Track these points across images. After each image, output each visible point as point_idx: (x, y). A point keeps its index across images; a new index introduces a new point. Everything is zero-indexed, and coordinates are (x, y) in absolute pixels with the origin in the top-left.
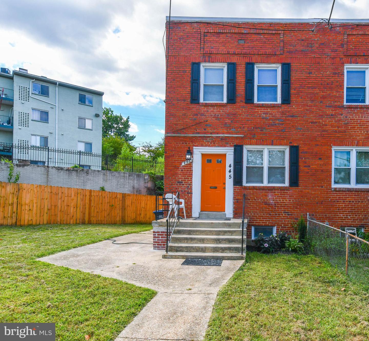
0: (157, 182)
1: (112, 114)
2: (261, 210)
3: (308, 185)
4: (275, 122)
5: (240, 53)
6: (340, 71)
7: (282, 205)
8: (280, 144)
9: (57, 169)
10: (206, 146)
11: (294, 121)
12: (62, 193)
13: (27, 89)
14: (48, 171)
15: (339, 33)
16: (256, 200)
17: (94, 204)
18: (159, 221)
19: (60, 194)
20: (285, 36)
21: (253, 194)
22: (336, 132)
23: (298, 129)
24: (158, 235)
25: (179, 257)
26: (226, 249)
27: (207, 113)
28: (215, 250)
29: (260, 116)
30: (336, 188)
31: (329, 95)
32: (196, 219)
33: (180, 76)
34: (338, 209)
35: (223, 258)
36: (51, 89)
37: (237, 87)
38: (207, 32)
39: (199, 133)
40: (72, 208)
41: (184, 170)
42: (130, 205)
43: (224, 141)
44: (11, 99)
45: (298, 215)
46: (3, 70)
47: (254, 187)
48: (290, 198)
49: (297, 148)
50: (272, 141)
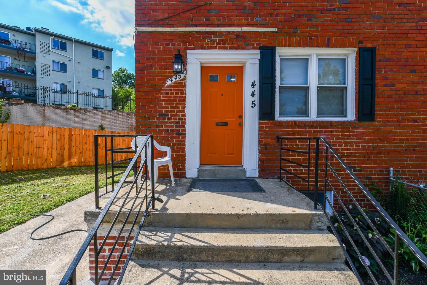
1: (127, 72)
3: (391, 118)
7: (344, 153)
8: (343, 46)
9: (54, 108)
10: (209, 48)
12: (30, 132)
13: (48, 44)
14: (44, 110)
16: (298, 145)
17: (76, 144)
19: (27, 133)
21: (293, 135)
23: (374, 17)
36: (68, 44)
39: (196, 26)
40: (45, 150)
41: (171, 93)
43: (241, 41)
44: (34, 52)
45: (372, 171)
46: (28, 29)
47: (295, 122)
48: (359, 142)
49: (372, 51)
50: (328, 39)
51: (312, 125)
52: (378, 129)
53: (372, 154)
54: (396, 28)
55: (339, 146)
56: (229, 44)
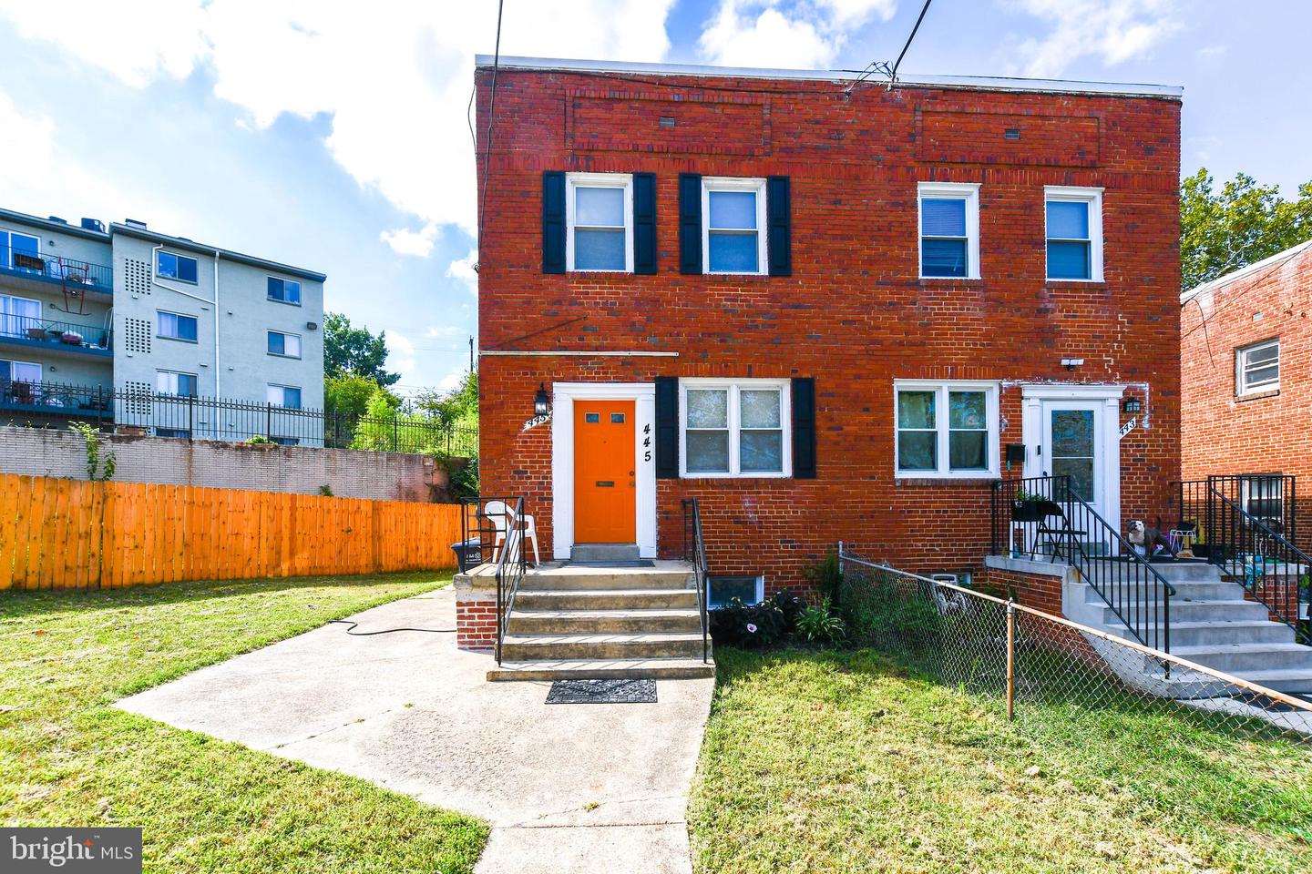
0: (454, 474)
1: (348, 326)
2: (724, 537)
3: (839, 473)
4: (755, 321)
5: (665, 150)
6: (906, 198)
7: (777, 522)
8: (769, 375)
9: (214, 446)
10: (585, 380)
11: (801, 317)
12: (221, 503)
13: (145, 266)
14: (191, 452)
15: (902, 107)
16: (712, 512)
17: (303, 527)
18: (471, 573)
19: (215, 505)
20: (774, 110)
21: (705, 498)
22: (901, 344)
23: (811, 337)
24: (470, 611)
25: (534, 675)
26: (660, 649)
27: (585, 298)
28: (631, 651)
29: (718, 306)
30: (904, 481)
31: (885, 254)
32: (565, 563)
33: (514, 204)
34: (912, 531)
35: (655, 675)
36: (203, 266)
37: (660, 233)
38: (581, 97)
39: (566, 349)
40: (247, 540)
41: (531, 442)
42: (393, 529)
43: (629, 369)
44: (107, 289)
45: (816, 547)
46: (88, 223)
47: (707, 479)
48: (797, 508)
49: (809, 383)
50: (750, 367)
51: (731, 483)
52: (823, 489)
53: (815, 522)
54: (841, 352)
55: (770, 512)
56: (611, 373)
